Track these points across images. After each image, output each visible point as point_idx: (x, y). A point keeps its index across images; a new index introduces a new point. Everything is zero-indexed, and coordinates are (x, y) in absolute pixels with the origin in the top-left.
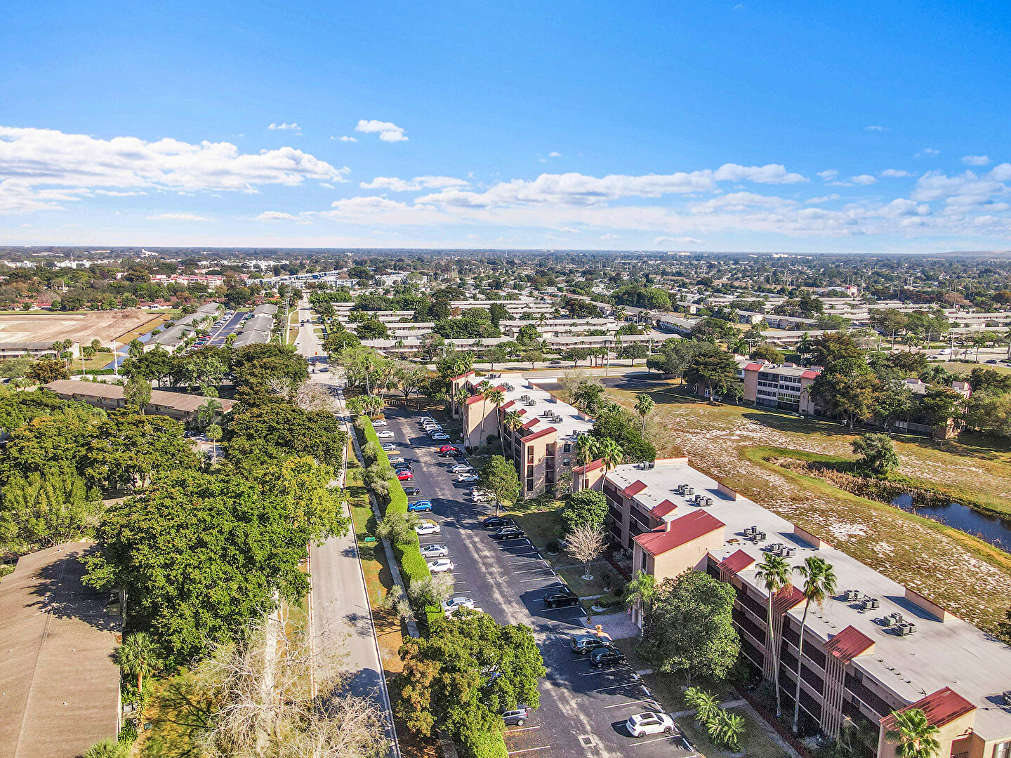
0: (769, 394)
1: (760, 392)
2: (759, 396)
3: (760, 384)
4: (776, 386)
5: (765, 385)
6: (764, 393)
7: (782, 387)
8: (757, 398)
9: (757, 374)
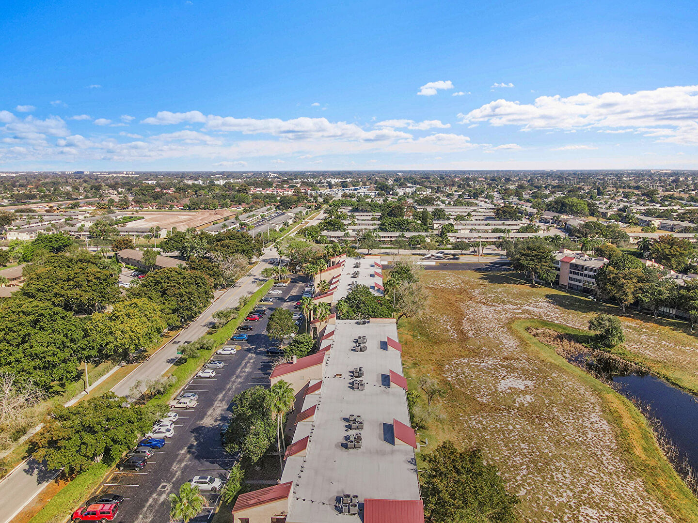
0: (577, 280)
1: (570, 279)
2: (571, 282)
3: (571, 272)
4: (581, 275)
5: (574, 273)
6: (574, 280)
7: (586, 276)
8: (569, 284)
9: (568, 266)
